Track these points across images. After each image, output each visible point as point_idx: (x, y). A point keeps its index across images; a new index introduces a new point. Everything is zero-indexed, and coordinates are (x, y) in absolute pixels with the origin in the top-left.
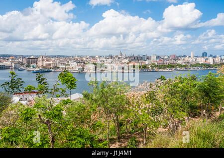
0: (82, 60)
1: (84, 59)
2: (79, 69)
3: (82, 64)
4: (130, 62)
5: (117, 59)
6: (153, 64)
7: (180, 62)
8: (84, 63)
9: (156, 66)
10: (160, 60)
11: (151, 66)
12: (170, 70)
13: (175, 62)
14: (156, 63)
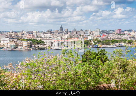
0: (17, 35)
1: (20, 35)
2: (11, 46)
3: (16, 40)
4: (71, 37)
5: (56, 34)
6: (96, 40)
7: (124, 37)
8: (18, 39)
9: (99, 42)
10: (104, 35)
11: (94, 42)
12: (113, 45)
13: (120, 37)
14: (99, 39)
